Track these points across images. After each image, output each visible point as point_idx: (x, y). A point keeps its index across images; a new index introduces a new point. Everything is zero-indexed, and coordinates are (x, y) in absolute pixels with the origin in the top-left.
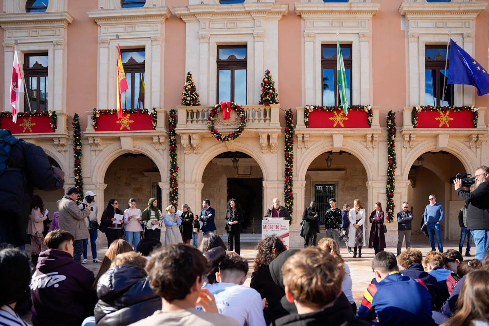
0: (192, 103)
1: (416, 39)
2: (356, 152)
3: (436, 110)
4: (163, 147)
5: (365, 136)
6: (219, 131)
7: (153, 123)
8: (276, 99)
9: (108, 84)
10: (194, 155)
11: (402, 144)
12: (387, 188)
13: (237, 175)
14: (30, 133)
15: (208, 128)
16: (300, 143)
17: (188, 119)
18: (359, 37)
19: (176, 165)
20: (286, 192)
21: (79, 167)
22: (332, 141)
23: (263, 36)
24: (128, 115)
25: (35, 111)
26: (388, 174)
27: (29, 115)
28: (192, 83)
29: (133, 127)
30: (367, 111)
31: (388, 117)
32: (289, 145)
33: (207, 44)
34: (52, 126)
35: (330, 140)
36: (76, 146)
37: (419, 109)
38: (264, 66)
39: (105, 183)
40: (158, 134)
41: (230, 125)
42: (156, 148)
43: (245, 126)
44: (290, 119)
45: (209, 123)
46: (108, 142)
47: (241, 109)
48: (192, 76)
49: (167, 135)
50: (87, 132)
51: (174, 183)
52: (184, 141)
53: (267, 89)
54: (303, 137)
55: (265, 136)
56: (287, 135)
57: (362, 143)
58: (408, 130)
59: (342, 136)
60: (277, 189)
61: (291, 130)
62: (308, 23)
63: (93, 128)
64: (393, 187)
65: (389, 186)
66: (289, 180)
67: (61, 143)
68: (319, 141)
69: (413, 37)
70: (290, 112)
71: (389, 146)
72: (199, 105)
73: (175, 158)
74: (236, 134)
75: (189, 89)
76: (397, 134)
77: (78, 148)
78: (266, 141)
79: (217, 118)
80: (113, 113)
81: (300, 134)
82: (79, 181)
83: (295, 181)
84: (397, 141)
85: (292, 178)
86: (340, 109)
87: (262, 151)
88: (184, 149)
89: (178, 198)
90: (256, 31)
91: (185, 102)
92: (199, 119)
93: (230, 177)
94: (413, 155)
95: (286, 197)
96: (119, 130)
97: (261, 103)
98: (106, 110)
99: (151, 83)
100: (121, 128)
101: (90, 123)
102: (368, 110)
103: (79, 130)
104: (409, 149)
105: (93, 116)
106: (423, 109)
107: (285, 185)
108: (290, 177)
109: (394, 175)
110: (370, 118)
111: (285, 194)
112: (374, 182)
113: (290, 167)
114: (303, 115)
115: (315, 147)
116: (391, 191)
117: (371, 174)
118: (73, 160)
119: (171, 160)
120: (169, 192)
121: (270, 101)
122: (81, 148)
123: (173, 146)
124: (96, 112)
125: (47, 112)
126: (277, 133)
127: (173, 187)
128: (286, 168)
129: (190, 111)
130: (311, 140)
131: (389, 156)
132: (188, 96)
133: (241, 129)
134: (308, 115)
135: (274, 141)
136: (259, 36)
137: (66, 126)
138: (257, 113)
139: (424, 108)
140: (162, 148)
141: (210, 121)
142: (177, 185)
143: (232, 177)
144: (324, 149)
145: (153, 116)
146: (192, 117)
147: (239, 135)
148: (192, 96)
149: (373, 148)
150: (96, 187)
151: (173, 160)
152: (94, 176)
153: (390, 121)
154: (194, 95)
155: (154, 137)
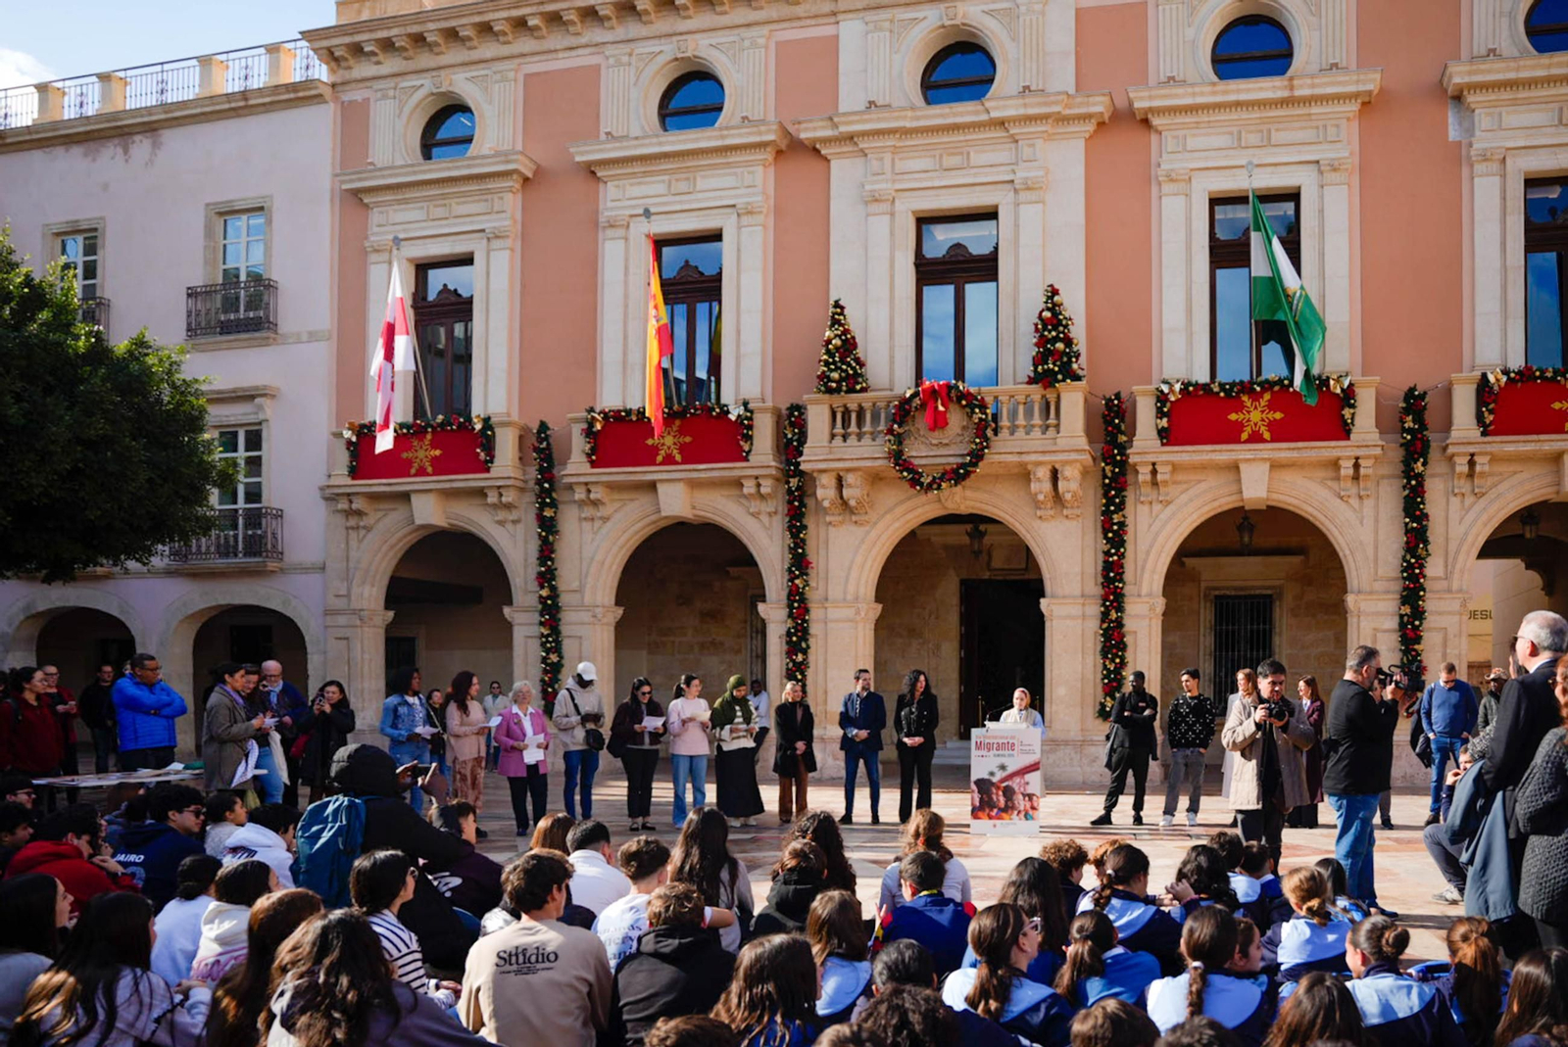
0: (844, 388)
1: (1495, 167)
2: (1310, 509)
3: (1554, 378)
4: (769, 507)
5: (1335, 464)
6: (916, 462)
7: (742, 443)
8: (1075, 366)
9: (625, 338)
10: (853, 528)
11: (1451, 484)
12: (1402, 616)
13: (989, 570)
14: (428, 475)
15: (887, 456)
16: (1146, 490)
17: (835, 431)
18: (1321, 172)
19: (803, 555)
20: (1104, 630)
21: (549, 563)
22: (1239, 481)
23: (1041, 188)
25: (440, 418)
26: (1405, 575)
27: (425, 428)
28: (846, 332)
29: (691, 455)
30: (1338, 391)
31: (1405, 405)
32: (1114, 496)
33: (888, 217)
34: (482, 456)
35: (1231, 476)
36: (541, 510)
37: (1498, 380)
38: (1044, 271)
39: (618, 603)
40: (756, 472)
41: (947, 445)
42: (751, 510)
43: (987, 447)
44: (1117, 421)
45: (890, 441)
46: (625, 496)
47: (977, 400)
48: (846, 312)
49: (779, 475)
50: (570, 469)
51: (799, 607)
52: (825, 492)
53: (1048, 341)
54: (1154, 472)
55: (1043, 473)
56: (1108, 468)
57: (1329, 483)
58: (1463, 443)
59: (1268, 465)
60: (1080, 621)
61: (1118, 454)
62: (1170, 142)
63: (584, 459)
64: (1418, 614)
65: (1406, 610)
66: (1112, 594)
67: (504, 499)
68: (1200, 481)
69: (1486, 160)
70: (1116, 402)
71: (1407, 492)
72: (864, 390)
73: (802, 536)
74: (962, 471)
75: (837, 349)
76: (1434, 454)
77: (548, 513)
78: (1047, 486)
79: (913, 425)
80: (638, 420)
81: (1145, 463)
82: (548, 602)
83: (1133, 595)
84: (1433, 476)
85: (1122, 588)
86: (1258, 389)
87: (1039, 513)
88: (826, 511)
89: (808, 647)
90: (1021, 175)
91: (825, 384)
92: (865, 429)
93: (969, 577)
94: (1485, 517)
95: (1104, 642)
96: (654, 463)
97: (1031, 381)
98: (619, 411)
99: (738, 332)
100: (660, 459)
101: (579, 445)
102: (1342, 390)
103: (551, 466)
104: (1469, 500)
105: (585, 426)
106: (1509, 378)
107: (1102, 609)
108: (1118, 587)
109: (1424, 577)
110: (1347, 413)
111: (1102, 635)
112: (1362, 597)
113: (1115, 558)
114: (1154, 411)
115: (1191, 500)
116: (1412, 624)
117: (1354, 573)
118: (534, 546)
119: (790, 542)
120: (786, 629)
121: (1057, 373)
122: (555, 513)
123: (796, 504)
124: (593, 418)
125: (469, 419)
126: (1078, 465)
127: (796, 618)
128: (1106, 562)
129: (841, 409)
130: (1180, 477)
131: (1408, 520)
132: (833, 367)
133: (977, 456)
134: (1165, 410)
135: (1071, 483)
136: (1028, 189)
137: (517, 455)
138: (1021, 408)
139: (1512, 375)
140: (768, 510)
141: (893, 435)
142: (807, 610)
144: (1216, 504)
145: (742, 423)
146: (846, 424)
147: (971, 472)
148: (845, 367)
149: (1360, 497)
150: (594, 616)
151: (795, 543)
152: (588, 586)
153: (1411, 417)
154: (849, 365)
155: (744, 482)
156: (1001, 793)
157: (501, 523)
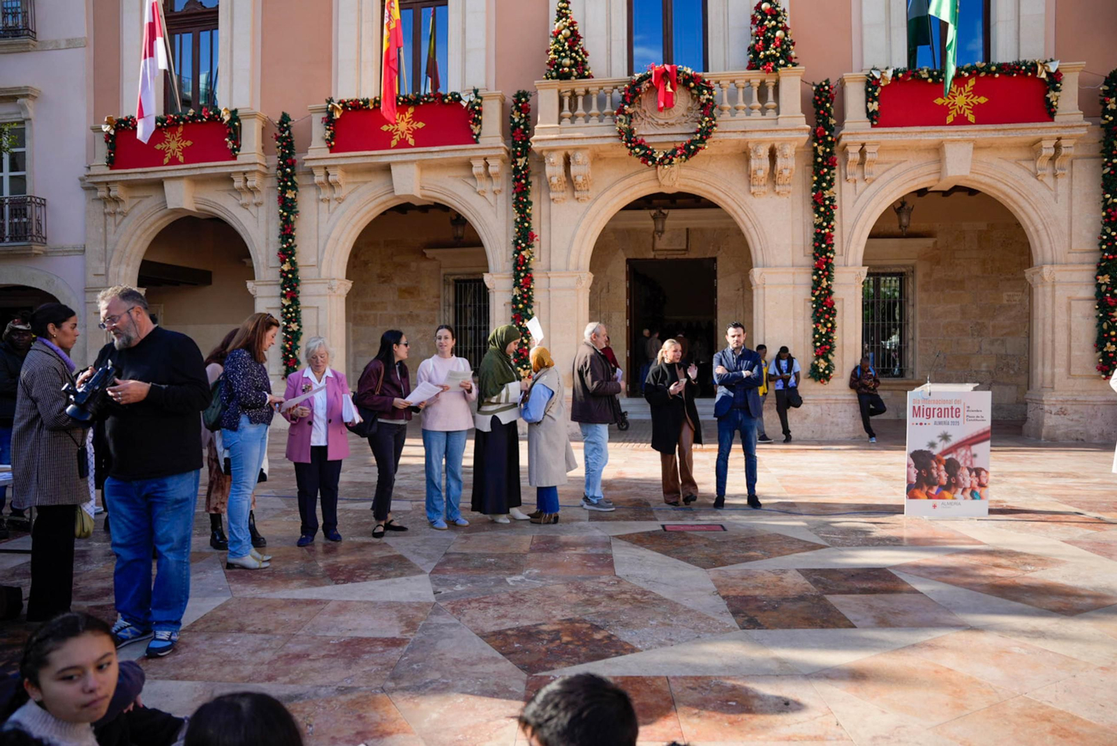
0: (575, 73)
4: (497, 185)
5: (1036, 146)
6: (647, 140)
7: (472, 126)
8: (793, 54)
12: (1099, 286)
13: (654, 250)
14: (180, 163)
15: (617, 134)
16: (853, 169)
17: (563, 113)
19: (529, 229)
20: (816, 297)
21: (290, 240)
22: (941, 160)
24: (411, 110)
26: (1104, 247)
28: (572, 24)
29: (423, 139)
30: (1044, 76)
31: (1106, 88)
32: (825, 174)
34: (230, 144)
35: (932, 156)
36: (283, 192)
39: (348, 277)
40: (485, 153)
41: (672, 124)
42: (478, 190)
43: (715, 125)
44: (827, 105)
45: (620, 120)
46: (359, 179)
47: (704, 82)
49: (507, 155)
50: (311, 154)
52: (554, 169)
53: (768, 30)
54: (863, 152)
55: (764, 151)
56: (820, 148)
57: (1024, 163)
59: (971, 145)
60: (791, 289)
61: (829, 135)
63: (325, 144)
65: (1104, 279)
66: (824, 263)
67: (249, 184)
68: (901, 162)
70: (826, 88)
71: (1107, 170)
72: (590, 76)
73: (527, 210)
74: (692, 147)
75: (566, 39)
77: (290, 195)
78: (766, 164)
79: (640, 107)
80: (374, 109)
81: (854, 144)
82: (290, 276)
83: (840, 266)
85: (832, 259)
86: (966, 74)
88: (550, 188)
89: (532, 313)
91: (557, 70)
92: (591, 112)
93: (635, 257)
95: (816, 309)
96: (389, 147)
97: (752, 67)
98: (357, 101)
99: (464, 31)
100: (394, 143)
101: (319, 132)
102: (1048, 74)
103: (292, 153)
105: (325, 115)
107: (815, 277)
108: (829, 257)
110: (1052, 95)
111: (814, 302)
112: (1057, 268)
113: (827, 230)
114: (864, 95)
115: (893, 178)
116: (1110, 292)
118: (276, 225)
119: (517, 217)
121: (777, 59)
122: (295, 195)
123: (523, 181)
124: (333, 106)
125: (218, 112)
126: (796, 144)
127: (522, 287)
128: (817, 234)
129: (569, 94)
130: (884, 158)
131: (1108, 196)
132: (563, 54)
133: (706, 133)
134: (877, 94)
135: (789, 163)
137: (261, 144)
138: (741, 92)
140: (495, 188)
141: (624, 114)
142: (531, 279)
143: (639, 257)
144: (916, 182)
145: (473, 108)
147: (700, 148)
148: (574, 54)
149: (1055, 176)
150: (331, 288)
151: (521, 218)
152: (324, 261)
153: (1114, 99)
154: (577, 52)
155: (473, 162)
156: (942, 467)
157: (244, 206)
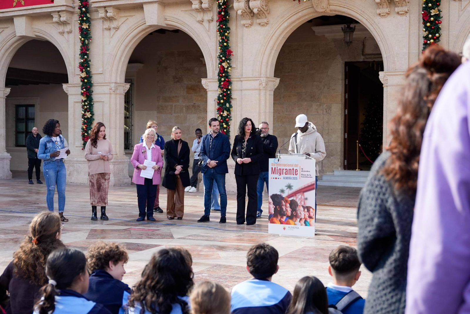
10: (259, 28)
13: (363, 55)
19: (227, 47)
21: (86, 57)
36: (81, 24)
42: (198, 19)
46: (128, 14)
51: (225, 80)
52: (239, 4)
67: (61, 19)
73: (226, 34)
77: (85, 26)
82: (86, 81)
87: (379, 11)
89: (231, 106)
113: (433, 41)
118: (78, 47)
120: (217, 95)
122: (89, 26)
123: (224, 13)
140: (208, 19)
150: (111, 89)
151: (223, 39)
152: (107, 70)
155: (192, 1)
156: (288, 205)
157: (62, 33)
